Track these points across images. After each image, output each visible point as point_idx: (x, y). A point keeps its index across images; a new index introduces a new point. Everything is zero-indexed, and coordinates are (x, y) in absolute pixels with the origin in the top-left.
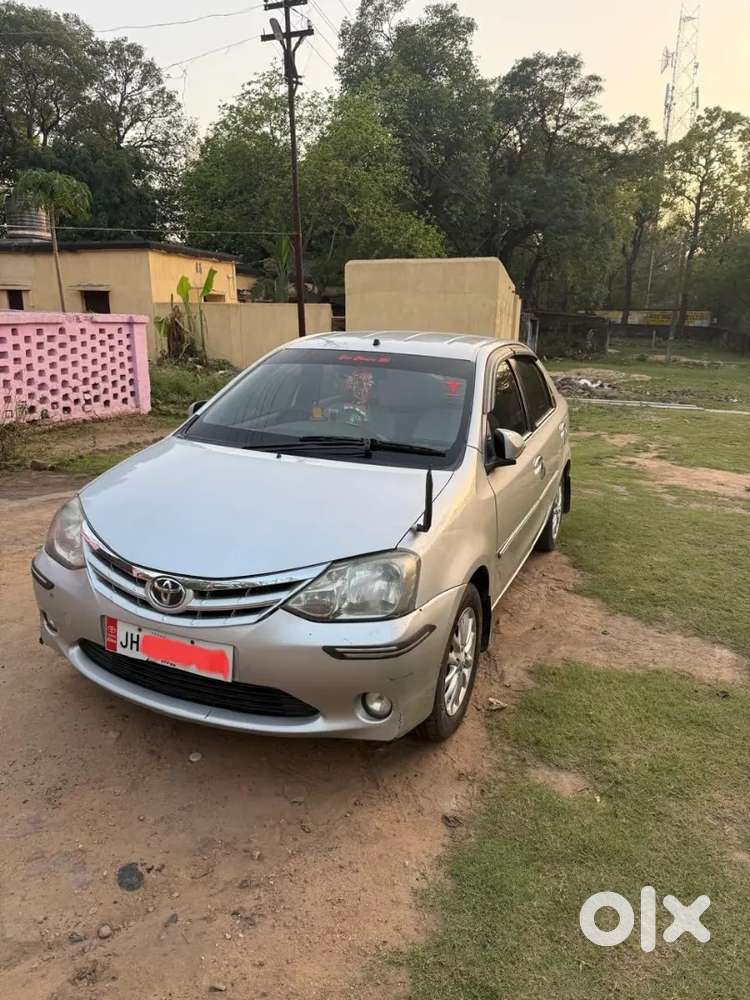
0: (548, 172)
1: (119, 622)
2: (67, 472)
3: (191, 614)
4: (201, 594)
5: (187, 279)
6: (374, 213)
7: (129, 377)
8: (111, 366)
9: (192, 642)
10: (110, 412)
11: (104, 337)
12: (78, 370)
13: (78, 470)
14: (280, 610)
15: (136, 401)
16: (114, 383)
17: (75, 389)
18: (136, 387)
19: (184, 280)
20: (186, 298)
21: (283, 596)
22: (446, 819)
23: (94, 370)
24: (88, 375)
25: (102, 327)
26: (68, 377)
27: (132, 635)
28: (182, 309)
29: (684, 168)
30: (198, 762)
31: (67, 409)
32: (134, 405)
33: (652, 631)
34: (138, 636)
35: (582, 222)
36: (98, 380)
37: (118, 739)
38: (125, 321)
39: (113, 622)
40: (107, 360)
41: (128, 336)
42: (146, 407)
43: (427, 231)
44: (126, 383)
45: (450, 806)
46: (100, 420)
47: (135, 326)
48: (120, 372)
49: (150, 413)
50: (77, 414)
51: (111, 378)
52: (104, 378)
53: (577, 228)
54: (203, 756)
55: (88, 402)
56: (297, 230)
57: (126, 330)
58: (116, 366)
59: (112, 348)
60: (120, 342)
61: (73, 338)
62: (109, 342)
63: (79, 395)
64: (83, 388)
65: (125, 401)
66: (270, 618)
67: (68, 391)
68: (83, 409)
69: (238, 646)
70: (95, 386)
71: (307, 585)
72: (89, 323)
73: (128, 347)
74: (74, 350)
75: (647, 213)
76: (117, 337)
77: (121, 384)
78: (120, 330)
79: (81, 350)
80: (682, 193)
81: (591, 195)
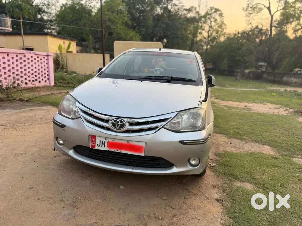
0: (169, 21)
1: (96, 137)
2: (32, 102)
3: (128, 131)
4: (131, 124)
5: (61, 45)
6: (120, 28)
7: (47, 73)
8: (41, 70)
9: (128, 142)
10: (40, 85)
11: (39, 59)
12: (30, 70)
13: (36, 101)
14: (162, 128)
15: (49, 82)
16: (42, 75)
17: (29, 77)
18: (49, 77)
19: (60, 45)
20: (61, 51)
21: (163, 123)
22: (217, 200)
23: (35, 71)
24: (33, 72)
25: (38, 56)
26: (27, 72)
27: (102, 141)
28: (59, 55)
29: (204, 22)
30: (123, 189)
31: (26, 83)
32: (48, 83)
33: (244, 142)
34: (105, 142)
35: (179, 36)
36: (37, 74)
37: (91, 183)
38: (46, 55)
39: (94, 137)
40: (40, 67)
41: (47, 60)
42: (53, 84)
43: (136, 35)
44: (46, 75)
45: (216, 196)
46: (37, 88)
47: (49, 57)
48: (44, 72)
49: (54, 86)
50: (30, 85)
51: (41, 74)
52: (39, 74)
53: (178, 37)
54: (124, 187)
55: (33, 81)
56: (102, 29)
57: (46, 58)
58: (43, 70)
59: (41, 63)
60: (44, 62)
61: (28, 59)
62: (40, 61)
63: (30, 79)
64: (32, 76)
65: (46, 81)
66: (158, 132)
67: (26, 77)
68: (32, 83)
69: (147, 142)
70: (36, 76)
71: (171, 120)
72: (34, 54)
73: (47, 63)
74: (29, 63)
75: (195, 35)
76: (43, 60)
77: (44, 75)
78: (44, 58)
79: (31, 63)
80: (204, 30)
81: (181, 28)
